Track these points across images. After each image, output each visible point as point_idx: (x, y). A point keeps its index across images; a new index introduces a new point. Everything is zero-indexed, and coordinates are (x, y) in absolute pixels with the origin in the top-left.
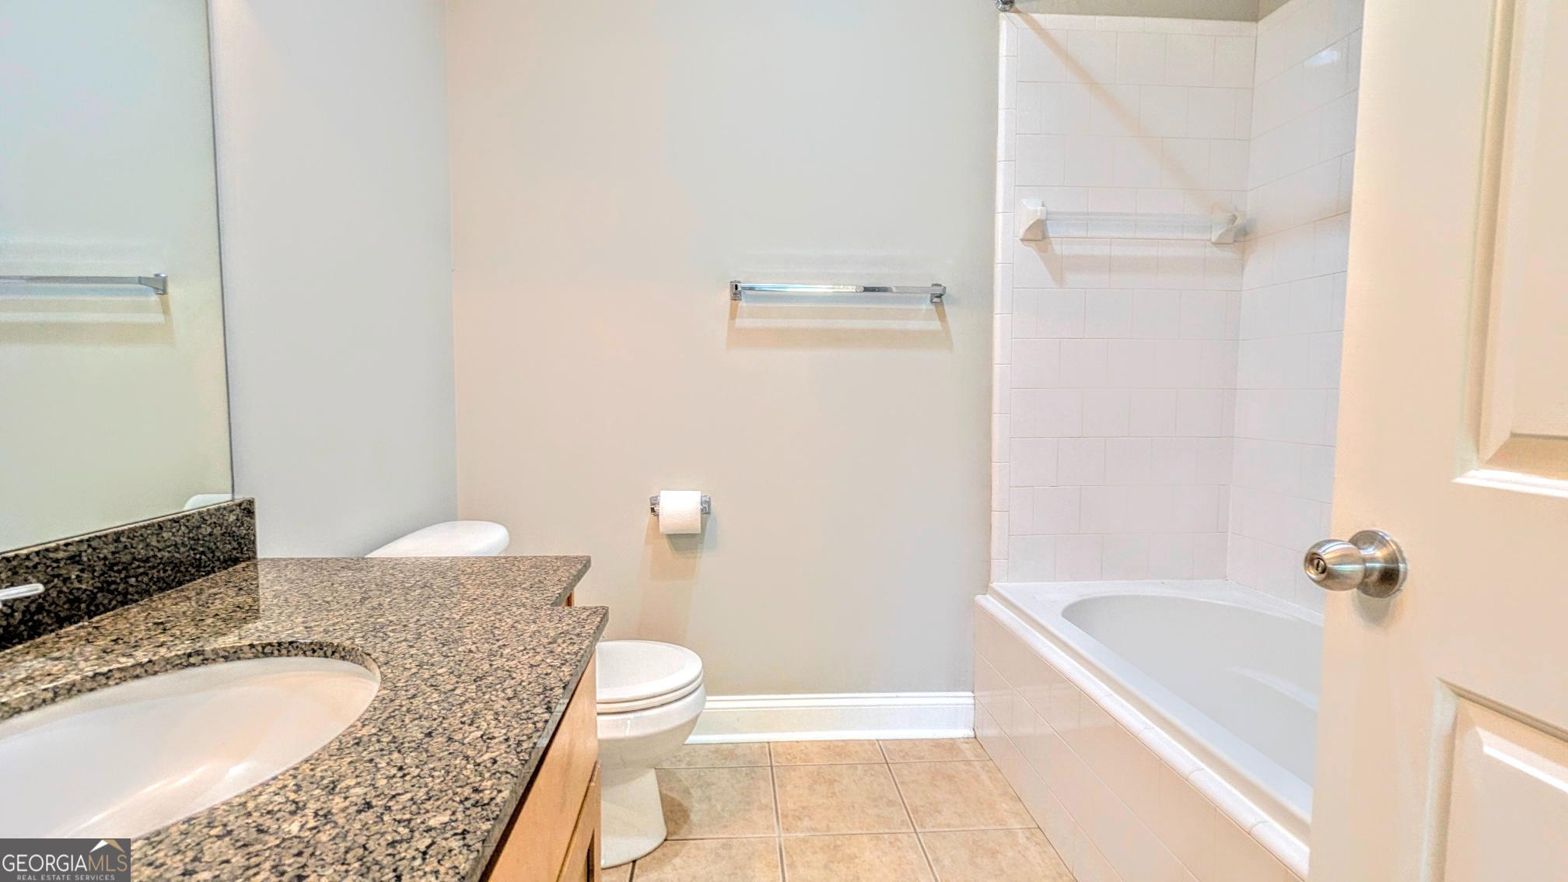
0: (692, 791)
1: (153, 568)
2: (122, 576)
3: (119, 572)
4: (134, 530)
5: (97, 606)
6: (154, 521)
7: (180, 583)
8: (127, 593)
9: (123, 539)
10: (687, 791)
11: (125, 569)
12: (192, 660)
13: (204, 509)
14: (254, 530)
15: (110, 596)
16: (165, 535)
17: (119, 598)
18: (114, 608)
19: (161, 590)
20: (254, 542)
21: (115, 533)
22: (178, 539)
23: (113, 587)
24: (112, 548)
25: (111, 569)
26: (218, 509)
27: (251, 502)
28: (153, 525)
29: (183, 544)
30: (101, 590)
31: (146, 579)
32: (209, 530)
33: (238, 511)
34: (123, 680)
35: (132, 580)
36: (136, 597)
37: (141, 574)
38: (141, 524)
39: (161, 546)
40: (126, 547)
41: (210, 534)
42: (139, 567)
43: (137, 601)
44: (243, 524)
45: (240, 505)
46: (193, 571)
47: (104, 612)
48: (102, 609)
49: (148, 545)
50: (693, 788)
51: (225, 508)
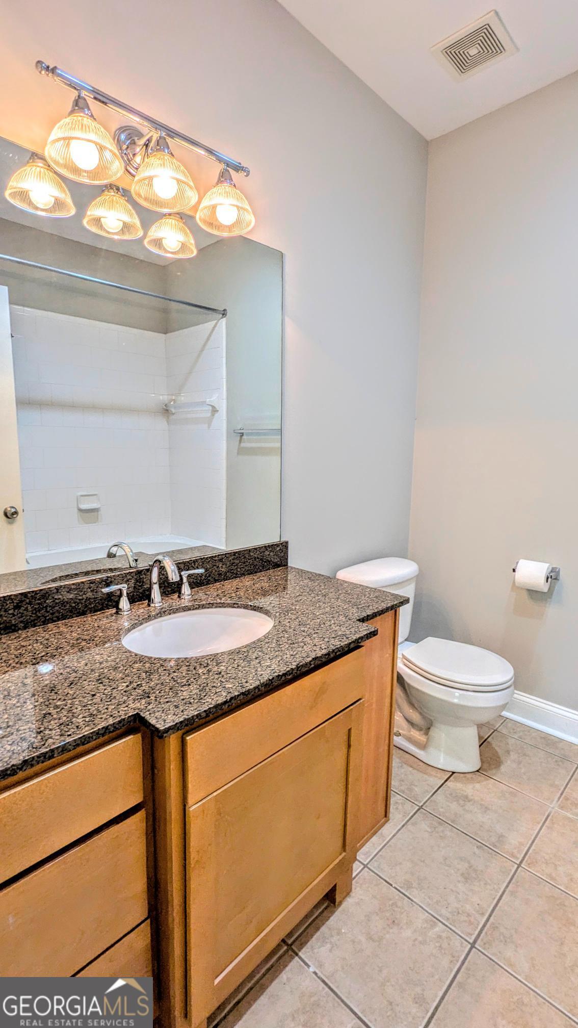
0: (511, 753)
1: (246, 566)
2: (236, 568)
3: (235, 566)
4: (240, 552)
5: (227, 577)
6: (248, 549)
7: (256, 572)
8: (237, 574)
9: (237, 555)
10: (508, 752)
11: (237, 565)
12: (235, 606)
13: (267, 545)
14: (287, 554)
15: (231, 574)
16: (252, 554)
17: (234, 575)
18: (232, 579)
19: (249, 574)
20: (287, 559)
21: (234, 552)
22: (256, 556)
23: (232, 571)
24: (233, 557)
25: (232, 565)
26: (272, 545)
27: (287, 542)
28: (247, 550)
29: (258, 558)
30: (228, 571)
31: (243, 570)
32: (268, 553)
33: (281, 546)
34: (216, 607)
35: (239, 570)
36: (240, 576)
37: (242, 568)
38: (243, 549)
39: (250, 558)
40: (237, 558)
41: (269, 555)
42: (241, 565)
43: (240, 577)
44: (282, 551)
45: (282, 544)
46: (261, 568)
47: (229, 580)
48: (228, 578)
49: (245, 557)
50: (513, 751)
51: (275, 545)
